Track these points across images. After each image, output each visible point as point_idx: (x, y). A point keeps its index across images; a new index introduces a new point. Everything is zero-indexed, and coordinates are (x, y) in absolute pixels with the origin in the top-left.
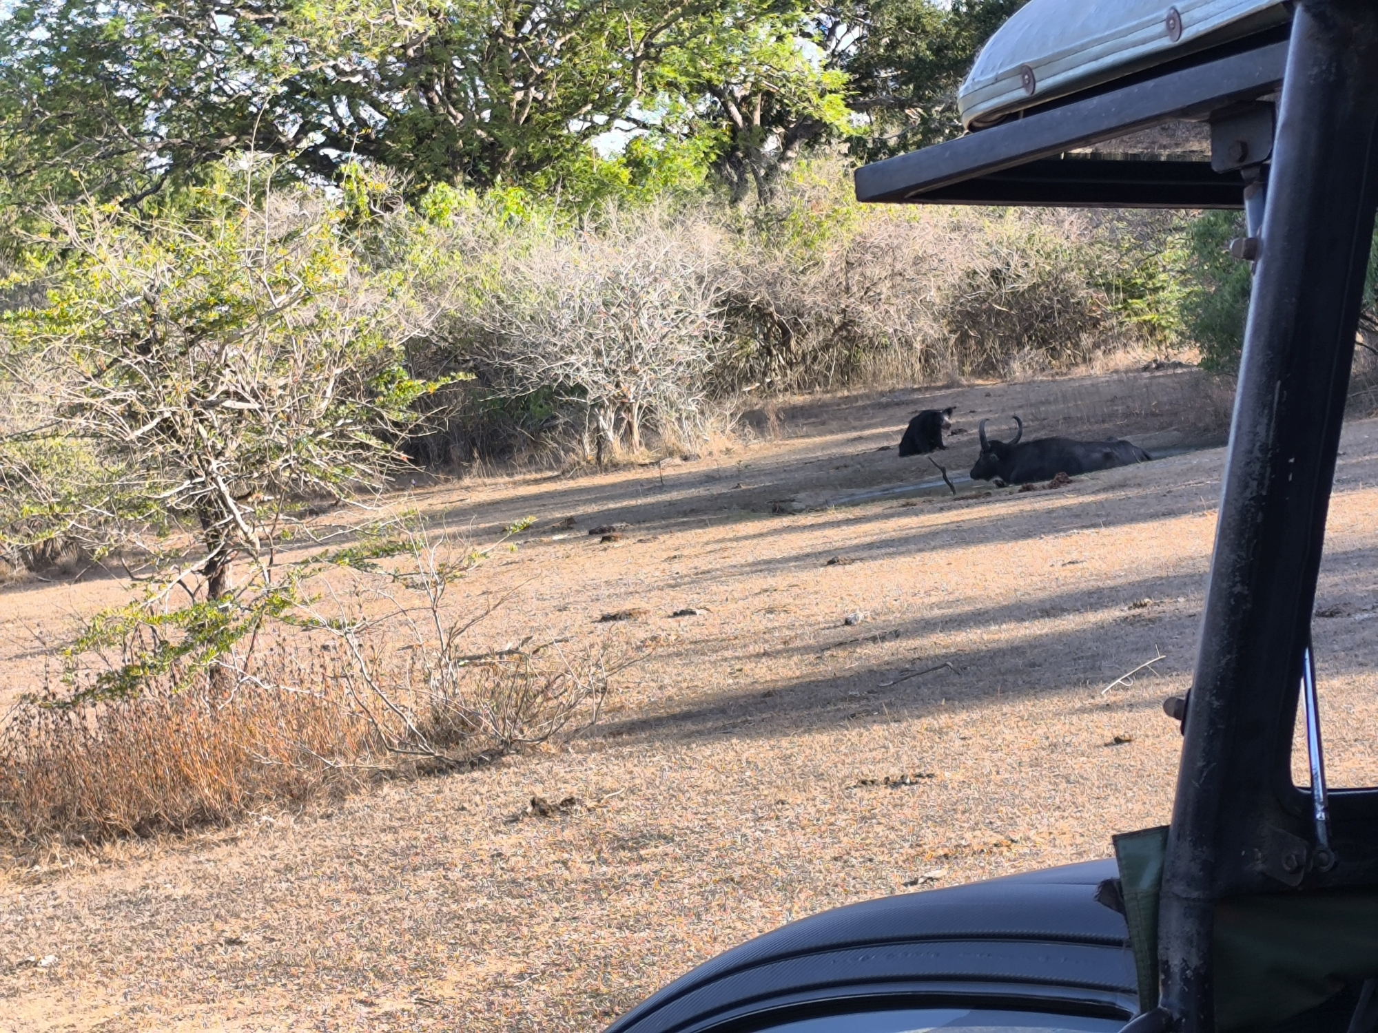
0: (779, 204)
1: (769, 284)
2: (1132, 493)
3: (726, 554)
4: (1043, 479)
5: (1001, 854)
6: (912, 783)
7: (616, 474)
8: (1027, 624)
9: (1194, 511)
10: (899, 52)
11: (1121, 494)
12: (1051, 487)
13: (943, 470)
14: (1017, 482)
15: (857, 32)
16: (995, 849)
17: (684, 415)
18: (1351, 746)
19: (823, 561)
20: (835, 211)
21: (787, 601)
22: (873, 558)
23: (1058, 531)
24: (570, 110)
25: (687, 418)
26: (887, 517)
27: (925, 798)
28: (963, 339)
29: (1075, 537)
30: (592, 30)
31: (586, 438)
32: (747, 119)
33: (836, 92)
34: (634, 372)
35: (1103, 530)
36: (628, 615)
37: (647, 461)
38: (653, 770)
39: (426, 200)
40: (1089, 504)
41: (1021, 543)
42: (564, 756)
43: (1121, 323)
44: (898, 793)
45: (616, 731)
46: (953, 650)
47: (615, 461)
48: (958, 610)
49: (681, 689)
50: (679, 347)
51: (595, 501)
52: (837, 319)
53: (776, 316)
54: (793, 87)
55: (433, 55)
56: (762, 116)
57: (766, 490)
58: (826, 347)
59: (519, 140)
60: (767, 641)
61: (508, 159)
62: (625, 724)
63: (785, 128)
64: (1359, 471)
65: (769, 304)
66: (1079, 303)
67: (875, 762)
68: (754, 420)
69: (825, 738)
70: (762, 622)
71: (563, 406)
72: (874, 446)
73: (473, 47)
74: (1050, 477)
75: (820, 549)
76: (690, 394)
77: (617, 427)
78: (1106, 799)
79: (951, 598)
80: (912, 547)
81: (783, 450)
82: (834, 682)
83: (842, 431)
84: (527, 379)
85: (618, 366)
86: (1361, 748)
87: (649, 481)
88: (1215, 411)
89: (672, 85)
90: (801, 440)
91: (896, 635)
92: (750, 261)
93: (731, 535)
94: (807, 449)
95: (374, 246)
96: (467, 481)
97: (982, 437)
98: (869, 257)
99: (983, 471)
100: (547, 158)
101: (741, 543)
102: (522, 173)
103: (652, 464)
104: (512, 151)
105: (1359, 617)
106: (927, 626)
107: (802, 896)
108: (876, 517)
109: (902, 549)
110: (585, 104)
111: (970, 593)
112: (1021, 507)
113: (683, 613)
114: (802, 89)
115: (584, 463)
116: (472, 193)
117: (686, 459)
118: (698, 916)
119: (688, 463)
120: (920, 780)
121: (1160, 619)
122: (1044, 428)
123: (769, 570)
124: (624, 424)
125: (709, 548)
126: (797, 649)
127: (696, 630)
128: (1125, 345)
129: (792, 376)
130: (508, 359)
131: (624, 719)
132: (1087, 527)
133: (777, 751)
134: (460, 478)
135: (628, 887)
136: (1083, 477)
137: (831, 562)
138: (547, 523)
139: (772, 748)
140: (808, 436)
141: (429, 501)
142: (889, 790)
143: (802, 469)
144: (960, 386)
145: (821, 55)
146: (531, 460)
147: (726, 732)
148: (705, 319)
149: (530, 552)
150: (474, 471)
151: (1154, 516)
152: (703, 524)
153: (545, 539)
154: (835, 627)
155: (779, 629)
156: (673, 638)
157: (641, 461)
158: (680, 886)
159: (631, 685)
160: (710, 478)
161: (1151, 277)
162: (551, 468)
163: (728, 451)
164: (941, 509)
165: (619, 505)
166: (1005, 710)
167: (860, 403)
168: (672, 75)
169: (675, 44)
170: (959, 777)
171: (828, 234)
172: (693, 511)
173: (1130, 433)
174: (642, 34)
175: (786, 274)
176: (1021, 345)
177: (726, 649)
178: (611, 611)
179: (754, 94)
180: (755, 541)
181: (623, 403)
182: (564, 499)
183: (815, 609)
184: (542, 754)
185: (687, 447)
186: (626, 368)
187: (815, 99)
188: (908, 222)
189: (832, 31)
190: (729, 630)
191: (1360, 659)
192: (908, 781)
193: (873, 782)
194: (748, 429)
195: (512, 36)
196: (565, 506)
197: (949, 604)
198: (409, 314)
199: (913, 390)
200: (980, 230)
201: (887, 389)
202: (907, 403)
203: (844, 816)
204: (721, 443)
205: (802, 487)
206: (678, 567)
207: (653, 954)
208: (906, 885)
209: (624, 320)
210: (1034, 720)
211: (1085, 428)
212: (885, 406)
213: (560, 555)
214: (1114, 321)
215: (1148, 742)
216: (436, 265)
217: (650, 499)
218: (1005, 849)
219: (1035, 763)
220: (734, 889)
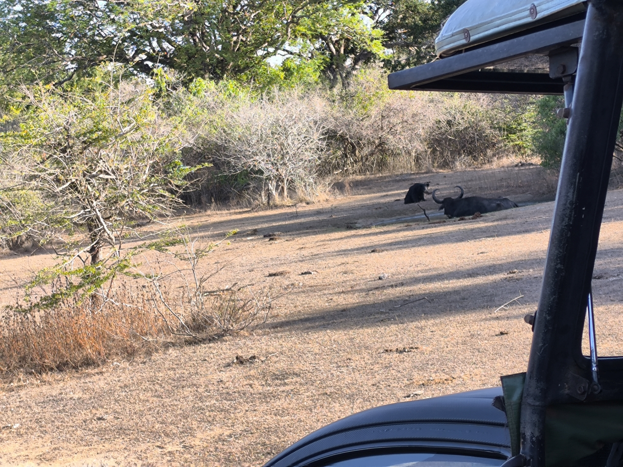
0: (352, 89)
1: (346, 125)
2: (509, 222)
3: (325, 247)
4: (469, 215)
5: (448, 384)
6: (408, 351)
7: (276, 210)
8: (461, 280)
9: (537, 230)
10: (407, 21)
11: (504, 222)
12: (473, 219)
13: (424, 210)
14: (458, 216)
15: (388, 12)
16: (445, 382)
17: (307, 184)
18: (607, 337)
19: (369, 250)
20: (377, 93)
21: (353, 268)
22: (392, 250)
23: (476, 239)
24: (258, 45)
25: (309, 185)
26: (398, 231)
27: (414, 358)
28: (434, 151)
29: (483, 242)
30: (268, 10)
31: (263, 194)
32: (338, 51)
33: (378, 39)
34: (285, 164)
35: (496, 238)
36: (281, 274)
37: (290, 205)
38: (291, 344)
39: (192, 85)
40: (490, 227)
41: (459, 244)
42: (251, 337)
43: (505, 145)
44: (402, 356)
45: (275, 326)
46: (428, 292)
47: (276, 204)
48: (430, 274)
49: (304, 307)
50: (306, 153)
51: (266, 222)
52: (377, 142)
53: (349, 140)
54: (359, 37)
55: (196, 20)
56: (344, 50)
57: (344, 218)
58: (372, 154)
59: (235, 59)
60: (343, 286)
61: (229, 67)
62: (279, 323)
63: (355, 55)
64: (612, 213)
65: (346, 134)
66: (486, 136)
67: (392, 341)
68: (339, 187)
69: (369, 331)
70: (341, 278)
71: (252, 179)
72: (393, 199)
73: (214, 16)
74: (473, 214)
75: (368, 245)
76: (310, 174)
77: (277, 189)
78: (496, 359)
79: (427, 268)
81: (351, 200)
82: (374, 305)
83: (378, 192)
84: (237, 166)
85: (278, 161)
86: (612, 338)
87: (291, 213)
88: (547, 185)
89: (304, 35)
90: (360, 196)
91: (402, 284)
92: (339, 115)
93: (328, 238)
94: (363, 200)
95: (168, 105)
96: (209, 212)
98: (392, 114)
100: (247, 67)
101: (332, 242)
102: (236, 73)
103: (292, 206)
104: (231, 64)
105: (611, 279)
106: (416, 281)
107: (358, 401)
108: (393, 231)
109: (405, 246)
110: (265, 43)
111: (436, 266)
112: (459, 228)
113: (306, 273)
114: (363, 37)
115: (261, 205)
116: (213, 82)
117: (308, 203)
118: (311, 410)
119: (309, 206)
120: (412, 350)
121: (521, 279)
122: (470, 192)
123: (345, 254)
124: (280, 188)
125: (318, 244)
126: (357, 290)
127: (312, 281)
128: (507, 155)
129: (356, 167)
130: (228, 157)
131: (278, 321)
132: (489, 237)
133: (347, 336)
134: (206, 211)
135: (279, 397)
136: (487, 214)
137: (373, 251)
138: (245, 232)
139: (345, 335)
140: (363, 194)
141: (191, 221)
142: (398, 354)
143: (360, 209)
144: (432, 172)
145: (372, 22)
146: (238, 203)
147: (325, 327)
148: (317, 141)
149: (237, 245)
150: (212, 208)
151: (519, 232)
152: (315, 233)
153: (244, 239)
154: (374, 280)
155: (349, 281)
156: (301, 284)
157: (288, 204)
158: (303, 396)
159: (282, 305)
160: (318, 213)
161: (519, 124)
162: (247, 207)
163: (327, 200)
164: (423, 228)
165: (277, 224)
166: (451, 319)
167: (387, 180)
168: (304, 30)
169: (306, 16)
170: (430, 349)
171: (373, 103)
172: (311, 227)
173: (509, 195)
174: (291, 12)
175: (354, 121)
176: (460, 155)
177: (325, 289)
178: (273, 272)
179: (341, 39)
180: (339, 241)
181: (280, 178)
182: (253, 221)
183: (366, 272)
184: (241, 336)
185: (308, 198)
186: (281, 162)
187: (369, 42)
188: (410, 98)
189: (377, 12)
190: (327, 281)
191: (612, 298)
193: (391, 351)
194: (336, 190)
195: (232, 12)
196: (253, 224)
197: (426, 271)
198: (183, 136)
199: (411, 174)
200: (442, 102)
201: (399, 173)
202: (408, 180)
203: (378, 366)
204: (324, 197)
205: (360, 217)
206: (305, 252)
207: (290, 427)
208: (405, 397)
209: (281, 141)
210: (464, 323)
211: (489, 192)
212: (398, 181)
213: (251, 246)
214: (502, 144)
215: (515, 334)
216: (196, 114)
217: (292, 222)
218: (450, 382)
219: (464, 343)
220: (327, 398)
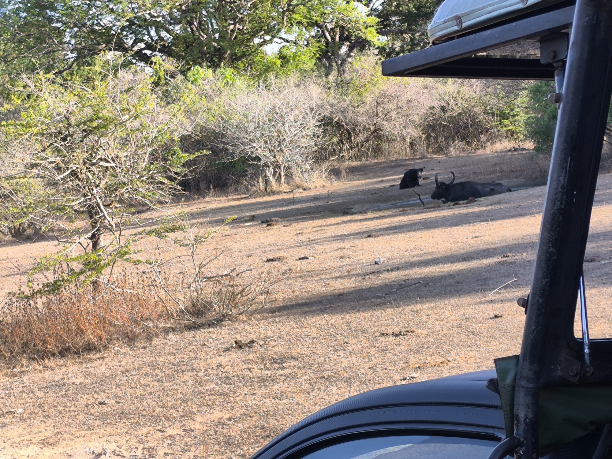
0: (347, 76)
1: (342, 112)
2: (503, 206)
3: (322, 232)
4: (463, 199)
5: (444, 366)
6: (404, 335)
7: (274, 196)
8: (456, 264)
9: (531, 214)
10: (401, 9)
11: (498, 207)
12: (467, 203)
13: (419, 196)
14: (452, 201)
16: (441, 364)
17: (304, 170)
18: (599, 320)
19: (365, 235)
20: (372, 80)
21: (349, 253)
22: (388, 234)
23: (470, 223)
24: (254, 33)
25: (305, 172)
26: (394, 216)
27: (410, 341)
28: (428, 137)
29: (477, 226)
31: (260, 180)
32: (333, 38)
33: (372, 26)
34: (282, 151)
35: (490, 222)
36: (279, 259)
37: (288, 191)
38: (289, 328)
39: (190, 74)
40: (484, 211)
41: (453, 228)
42: (250, 322)
43: (499, 131)
44: (398, 339)
45: (273, 311)
46: (423, 276)
47: (273, 190)
49: (302, 292)
50: (302, 139)
51: (264, 208)
52: (372, 128)
53: (345, 126)
54: (354, 24)
55: (193, 9)
56: (339, 37)
57: (341, 204)
58: (367, 140)
59: (232, 47)
60: (340, 271)
61: (226, 56)
62: (277, 307)
63: (350, 42)
64: (604, 197)
65: (342, 121)
66: (480, 121)
67: (388, 325)
68: (335, 173)
69: (366, 314)
70: (338, 263)
71: (250, 166)
72: (388, 184)
73: (211, 5)
74: (467, 199)
75: (364, 230)
76: (307, 161)
77: (274, 175)
78: (490, 342)
79: (422, 252)
80: (405, 229)
81: (348, 186)
82: (370, 290)
83: (374, 178)
84: (234, 153)
85: (275, 148)
86: (604, 321)
87: (288, 199)
88: (540, 170)
89: (299, 23)
90: (356, 182)
91: (398, 269)
92: (334, 101)
93: (325, 224)
94: (359, 186)
95: (166, 94)
96: (207, 199)
97: (436, 181)
98: (387, 100)
99: (436, 196)
100: (244, 55)
101: (329, 228)
102: (233, 61)
103: (290, 192)
104: (229, 52)
105: (603, 262)
106: (411, 265)
107: (355, 385)
108: (389, 216)
109: (400, 230)
110: (261, 31)
111: (430, 250)
112: (454, 212)
113: (303, 258)
114: (358, 25)
115: (259, 191)
116: (210, 71)
117: (305, 190)
118: (309, 393)
119: (306, 192)
120: (407, 333)
121: (515, 262)
122: (464, 177)
123: (341, 239)
124: (277, 174)
125: (315, 229)
126: (354, 275)
127: (309, 266)
128: (500, 140)
129: (352, 153)
130: (226, 145)
131: (276, 305)
132: (483, 221)
133: (344, 320)
134: (204, 197)
135: (278, 380)
136: (481, 199)
137: (369, 236)
138: (243, 218)
139: (342, 319)
140: (359, 180)
141: (191, 208)
142: (394, 338)
143: (356, 194)
144: (427, 158)
145: (366, 10)
146: (236, 190)
147: (322, 311)
148: (313, 128)
149: (235, 231)
150: (211, 194)
151: (513, 217)
152: (312, 219)
153: (242, 225)
154: (371, 265)
155: (346, 265)
156: (299, 269)
157: (285, 190)
158: (301, 380)
159: (280, 290)
160: (315, 198)
161: (512, 110)
162: (245, 193)
163: (324, 186)
164: (418, 213)
165: (275, 210)
166: (446, 302)
167: (382, 165)
168: (300, 18)
169: (301, 4)
170: (425, 332)
171: (368, 90)
172: (308, 213)
173: (502, 179)
175: (350, 107)
176: (454, 140)
177: (322, 274)
178: (271, 257)
179: (336, 27)
180: (335, 226)
181: (277, 165)
182: (251, 207)
183: (361, 257)
184: (240, 321)
185: (305, 184)
186: (279, 149)
187: (363, 30)
188: (404, 85)
190: (324, 266)
191: (604, 281)
192: (402, 334)
193: (387, 334)
194: (333, 176)
196: (251, 210)
197: (421, 255)
198: (182, 124)
199: (406, 160)
200: (436, 89)
201: (394, 159)
202: (403, 166)
203: (374, 349)
204: (319, 182)
205: (356, 202)
206: (301, 238)
207: (288, 410)
208: (401, 380)
209: (278, 128)
210: (459, 307)
211: (482, 177)
212: (393, 166)
213: (249, 232)
214: (496, 130)
215: (509, 317)
216: (194, 102)
217: (289, 208)
218: (445, 364)
219: (459, 326)
220: (325, 382)
